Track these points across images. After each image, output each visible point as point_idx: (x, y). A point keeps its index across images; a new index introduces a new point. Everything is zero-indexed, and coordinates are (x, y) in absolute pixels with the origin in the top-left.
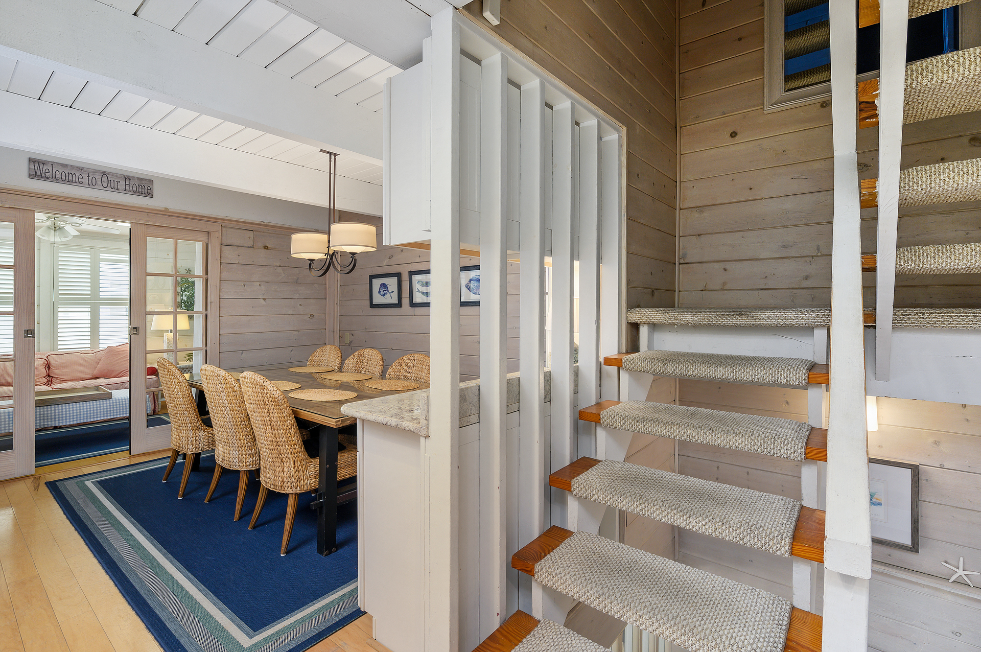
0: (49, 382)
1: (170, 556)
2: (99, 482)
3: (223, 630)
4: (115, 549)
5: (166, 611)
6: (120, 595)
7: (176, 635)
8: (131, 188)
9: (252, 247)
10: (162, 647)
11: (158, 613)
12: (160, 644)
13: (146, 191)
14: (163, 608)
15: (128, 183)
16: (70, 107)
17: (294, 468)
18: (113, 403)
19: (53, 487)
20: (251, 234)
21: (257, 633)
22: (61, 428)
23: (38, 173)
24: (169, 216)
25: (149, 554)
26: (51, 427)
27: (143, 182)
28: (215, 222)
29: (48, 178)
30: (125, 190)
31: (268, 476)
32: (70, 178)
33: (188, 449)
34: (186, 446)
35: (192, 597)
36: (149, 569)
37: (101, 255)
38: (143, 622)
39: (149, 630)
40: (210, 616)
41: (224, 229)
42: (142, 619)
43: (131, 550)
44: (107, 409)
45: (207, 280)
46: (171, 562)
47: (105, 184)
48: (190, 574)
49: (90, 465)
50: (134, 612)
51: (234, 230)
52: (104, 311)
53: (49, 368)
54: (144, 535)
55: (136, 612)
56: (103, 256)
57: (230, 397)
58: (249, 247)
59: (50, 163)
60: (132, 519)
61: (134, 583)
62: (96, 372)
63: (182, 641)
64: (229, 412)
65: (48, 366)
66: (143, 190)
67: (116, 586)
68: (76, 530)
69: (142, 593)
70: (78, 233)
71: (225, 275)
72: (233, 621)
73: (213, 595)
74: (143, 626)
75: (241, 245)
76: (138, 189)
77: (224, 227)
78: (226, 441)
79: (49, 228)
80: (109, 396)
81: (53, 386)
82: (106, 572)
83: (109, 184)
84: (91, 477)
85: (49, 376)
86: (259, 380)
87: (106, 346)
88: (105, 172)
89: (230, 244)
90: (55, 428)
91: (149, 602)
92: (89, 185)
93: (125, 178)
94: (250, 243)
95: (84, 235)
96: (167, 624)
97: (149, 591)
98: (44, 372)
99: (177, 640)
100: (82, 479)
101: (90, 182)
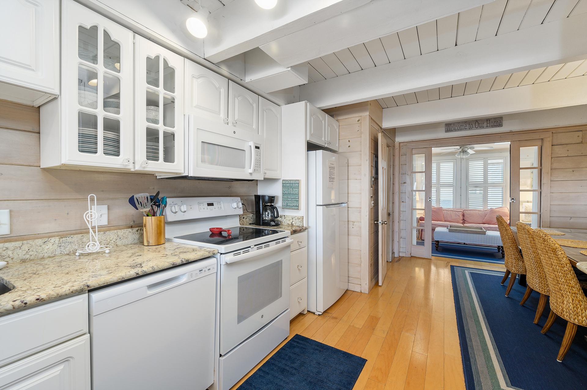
0: (463, 223)
1: (486, 320)
2: (471, 272)
3: (494, 370)
4: (464, 304)
5: (471, 342)
6: (456, 323)
7: (470, 356)
8: (490, 125)
9: (582, 143)
10: (462, 355)
11: (467, 341)
12: (461, 354)
13: (498, 124)
14: (471, 340)
15: (488, 122)
16: (451, 97)
17: (573, 305)
18: (486, 237)
19: (452, 268)
20: (580, 134)
21: (513, 387)
22: (467, 244)
23: (449, 129)
24: (514, 134)
25: (477, 314)
26: (463, 243)
27: (497, 119)
28: (547, 131)
29: (452, 131)
30: (487, 127)
31: (552, 302)
32: (461, 128)
33: (512, 270)
34: (511, 267)
35: (486, 345)
36: (473, 321)
37: (488, 161)
38: (460, 340)
39: (460, 345)
40: (491, 359)
41: (554, 135)
42: (459, 339)
43: (470, 308)
44: (483, 239)
45: (541, 170)
46: (485, 323)
47: (477, 126)
48: (491, 334)
49: (470, 264)
50: (458, 334)
51: (564, 134)
52: (490, 190)
53: (464, 216)
54: (479, 304)
55: (459, 334)
56: (489, 162)
57: (532, 244)
58: (577, 143)
59: (453, 124)
60: (477, 295)
61: (464, 322)
62: (484, 221)
63: (471, 360)
64: (532, 253)
65: (463, 215)
66: (497, 124)
67: (457, 319)
68: (453, 288)
69: (465, 328)
70: (475, 152)
71: (555, 165)
72: (502, 371)
73: (498, 352)
74: (458, 341)
75: (571, 143)
76: (494, 124)
77: (555, 133)
78: (531, 271)
79: (460, 152)
80: (484, 233)
81: (465, 225)
82: (456, 311)
83: (479, 126)
84: (469, 269)
85: (464, 220)
86: (542, 235)
87: (490, 208)
88: (477, 120)
89: (560, 144)
90: (464, 244)
91: (466, 334)
92: (469, 129)
93: (487, 120)
94: (580, 140)
95: (478, 152)
96: (469, 348)
97: (469, 329)
98: (461, 218)
99: (469, 358)
100: (465, 269)
101: (470, 127)
